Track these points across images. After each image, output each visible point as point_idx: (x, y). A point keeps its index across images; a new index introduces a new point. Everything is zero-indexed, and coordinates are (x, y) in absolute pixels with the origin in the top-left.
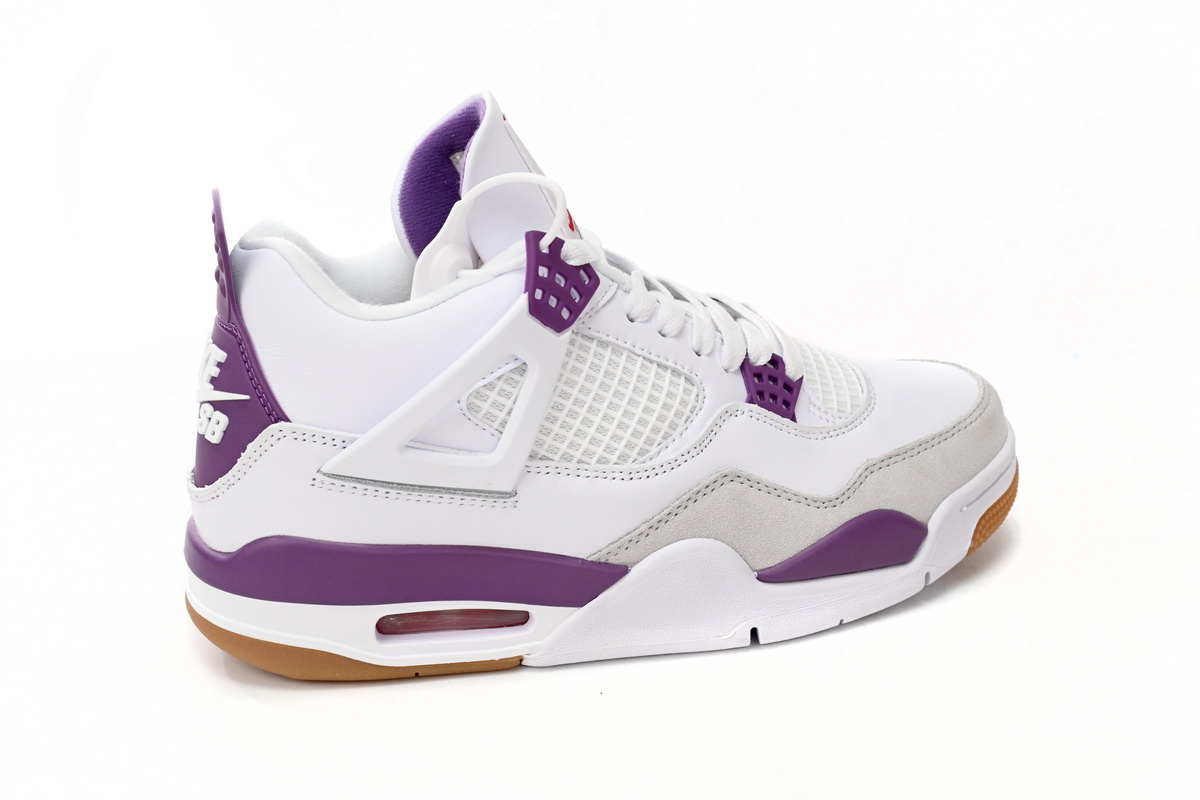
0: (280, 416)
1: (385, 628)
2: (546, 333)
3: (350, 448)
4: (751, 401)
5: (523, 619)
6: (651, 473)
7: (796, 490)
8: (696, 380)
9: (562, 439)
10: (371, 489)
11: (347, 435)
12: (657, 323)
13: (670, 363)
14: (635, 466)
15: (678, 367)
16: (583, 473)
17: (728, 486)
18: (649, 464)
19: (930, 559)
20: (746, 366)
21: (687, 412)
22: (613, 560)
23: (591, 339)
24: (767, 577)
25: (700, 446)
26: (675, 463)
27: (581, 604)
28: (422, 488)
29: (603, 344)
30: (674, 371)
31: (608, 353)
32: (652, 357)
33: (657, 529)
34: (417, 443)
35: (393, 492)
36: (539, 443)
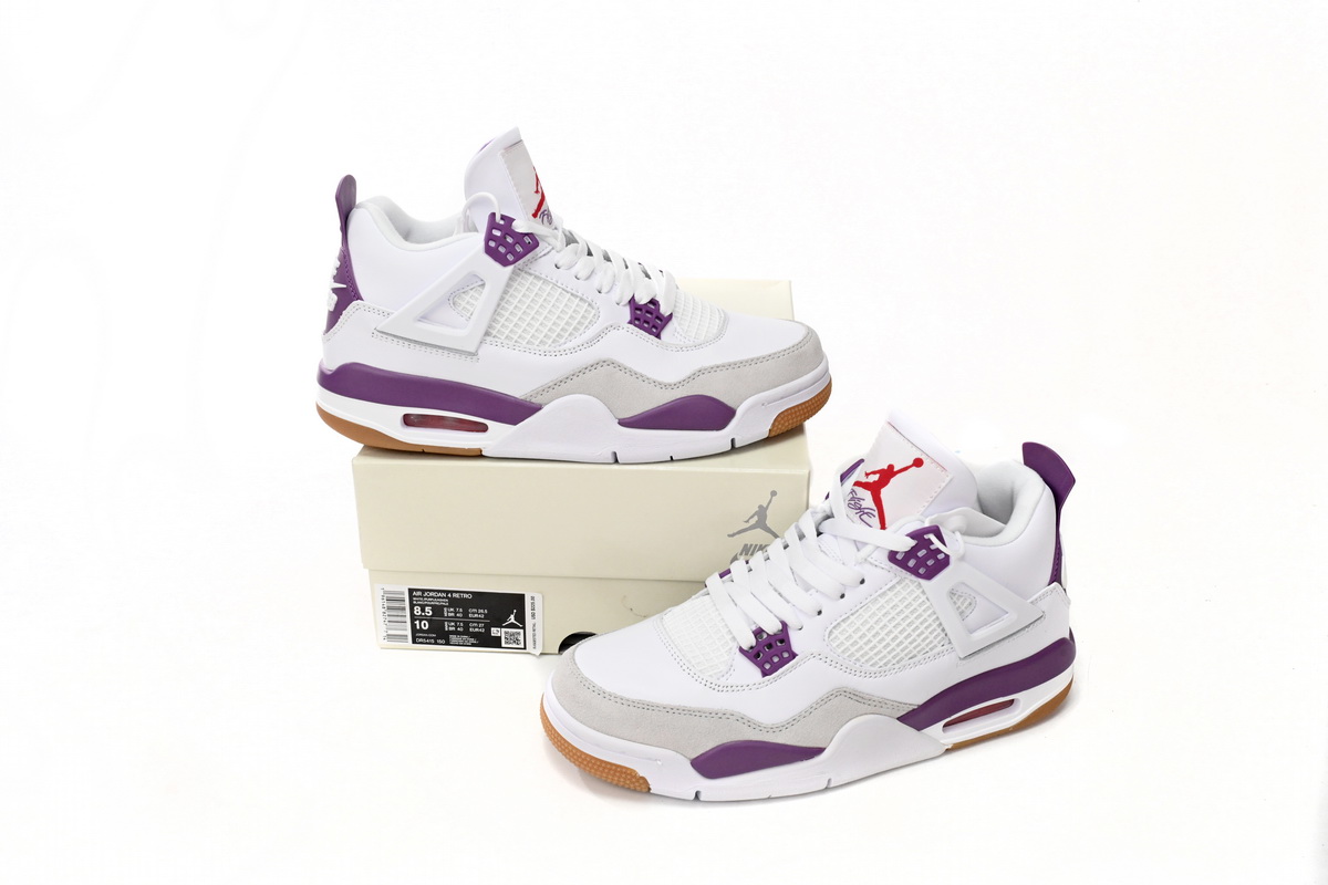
0: (359, 298)
1: (408, 421)
2: (497, 266)
3: (391, 317)
4: (630, 322)
5: (484, 428)
6: (558, 354)
7: (650, 376)
8: (596, 307)
9: (507, 327)
10: (401, 341)
11: (390, 311)
12: (574, 271)
13: (579, 294)
14: (551, 349)
15: (584, 297)
16: (517, 348)
17: (605, 367)
18: (558, 348)
19: (735, 430)
20: (632, 301)
21: (587, 323)
22: (533, 400)
23: (531, 274)
24: (625, 423)
25: (591, 342)
26: (573, 350)
27: (515, 424)
28: (426, 344)
29: (536, 277)
30: (581, 299)
31: (540, 283)
32: (568, 289)
33: (560, 386)
34: (424, 318)
35: (412, 345)
36: (490, 326)
